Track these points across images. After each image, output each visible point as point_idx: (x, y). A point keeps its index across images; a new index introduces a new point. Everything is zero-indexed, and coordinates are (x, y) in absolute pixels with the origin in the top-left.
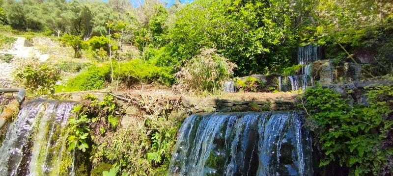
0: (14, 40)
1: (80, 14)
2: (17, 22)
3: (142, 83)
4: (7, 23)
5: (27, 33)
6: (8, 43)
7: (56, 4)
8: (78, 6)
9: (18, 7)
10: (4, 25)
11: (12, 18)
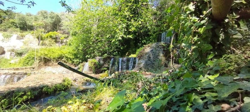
0: (11, 36)
1: (54, 20)
2: (22, 26)
3: (52, 62)
4: (17, 27)
5: (27, 32)
6: (8, 38)
7: (42, 14)
8: (53, 15)
9: (22, 18)
10: (16, 28)
11: (19, 24)
